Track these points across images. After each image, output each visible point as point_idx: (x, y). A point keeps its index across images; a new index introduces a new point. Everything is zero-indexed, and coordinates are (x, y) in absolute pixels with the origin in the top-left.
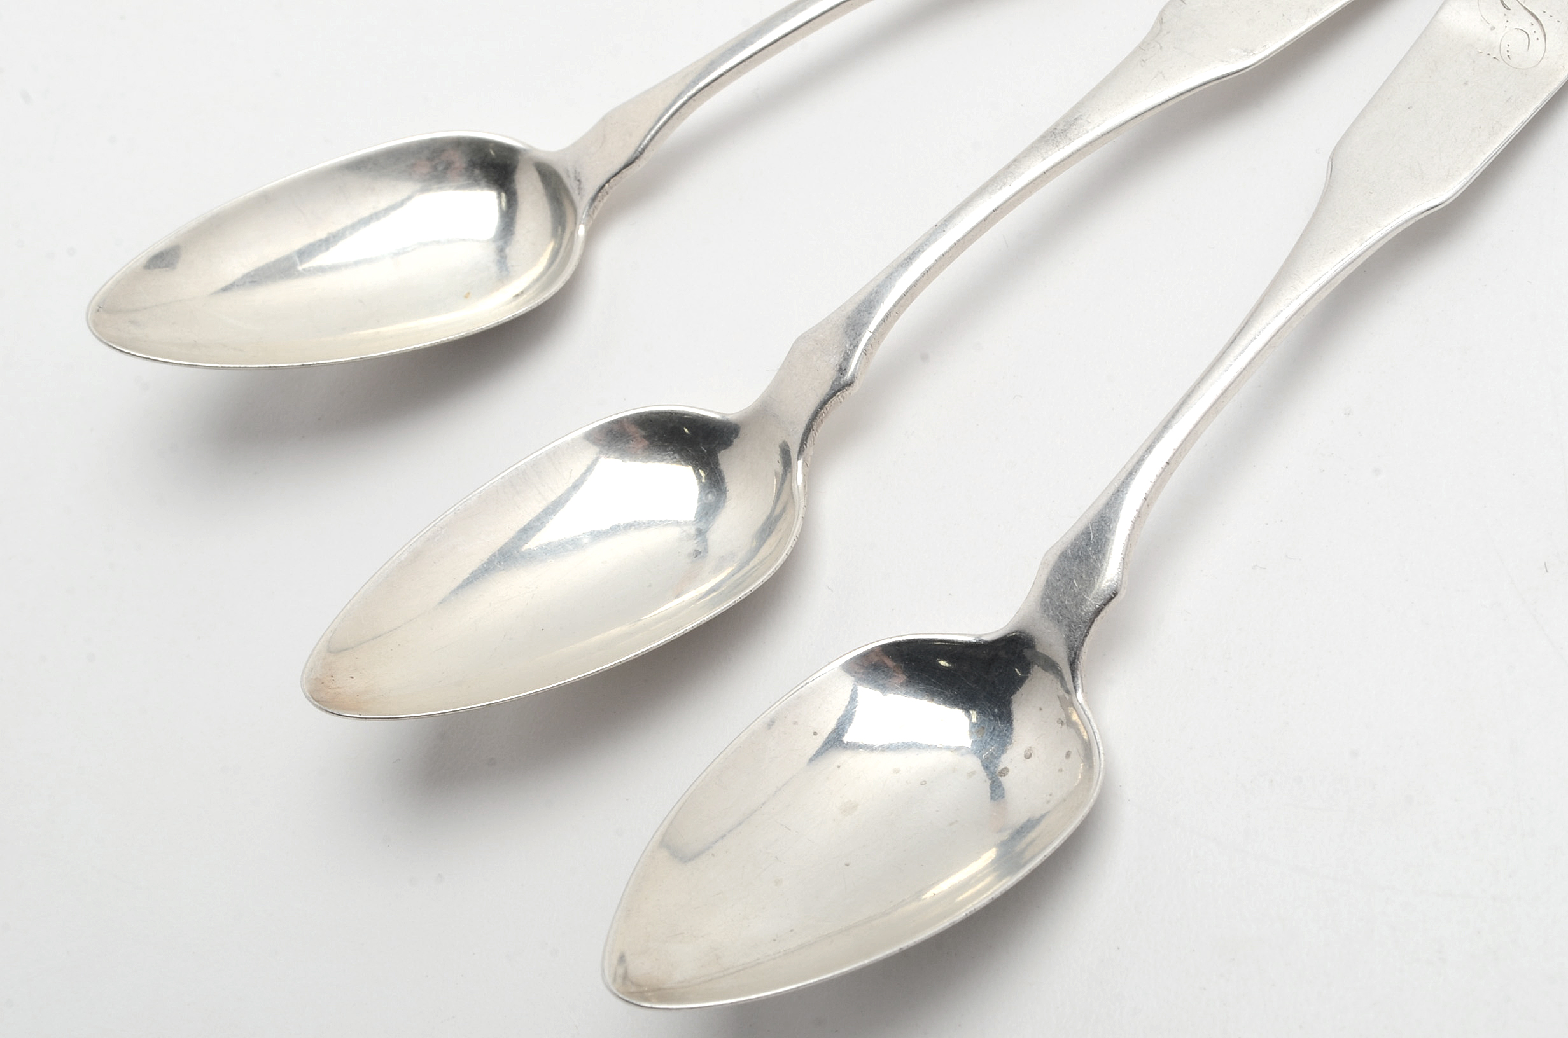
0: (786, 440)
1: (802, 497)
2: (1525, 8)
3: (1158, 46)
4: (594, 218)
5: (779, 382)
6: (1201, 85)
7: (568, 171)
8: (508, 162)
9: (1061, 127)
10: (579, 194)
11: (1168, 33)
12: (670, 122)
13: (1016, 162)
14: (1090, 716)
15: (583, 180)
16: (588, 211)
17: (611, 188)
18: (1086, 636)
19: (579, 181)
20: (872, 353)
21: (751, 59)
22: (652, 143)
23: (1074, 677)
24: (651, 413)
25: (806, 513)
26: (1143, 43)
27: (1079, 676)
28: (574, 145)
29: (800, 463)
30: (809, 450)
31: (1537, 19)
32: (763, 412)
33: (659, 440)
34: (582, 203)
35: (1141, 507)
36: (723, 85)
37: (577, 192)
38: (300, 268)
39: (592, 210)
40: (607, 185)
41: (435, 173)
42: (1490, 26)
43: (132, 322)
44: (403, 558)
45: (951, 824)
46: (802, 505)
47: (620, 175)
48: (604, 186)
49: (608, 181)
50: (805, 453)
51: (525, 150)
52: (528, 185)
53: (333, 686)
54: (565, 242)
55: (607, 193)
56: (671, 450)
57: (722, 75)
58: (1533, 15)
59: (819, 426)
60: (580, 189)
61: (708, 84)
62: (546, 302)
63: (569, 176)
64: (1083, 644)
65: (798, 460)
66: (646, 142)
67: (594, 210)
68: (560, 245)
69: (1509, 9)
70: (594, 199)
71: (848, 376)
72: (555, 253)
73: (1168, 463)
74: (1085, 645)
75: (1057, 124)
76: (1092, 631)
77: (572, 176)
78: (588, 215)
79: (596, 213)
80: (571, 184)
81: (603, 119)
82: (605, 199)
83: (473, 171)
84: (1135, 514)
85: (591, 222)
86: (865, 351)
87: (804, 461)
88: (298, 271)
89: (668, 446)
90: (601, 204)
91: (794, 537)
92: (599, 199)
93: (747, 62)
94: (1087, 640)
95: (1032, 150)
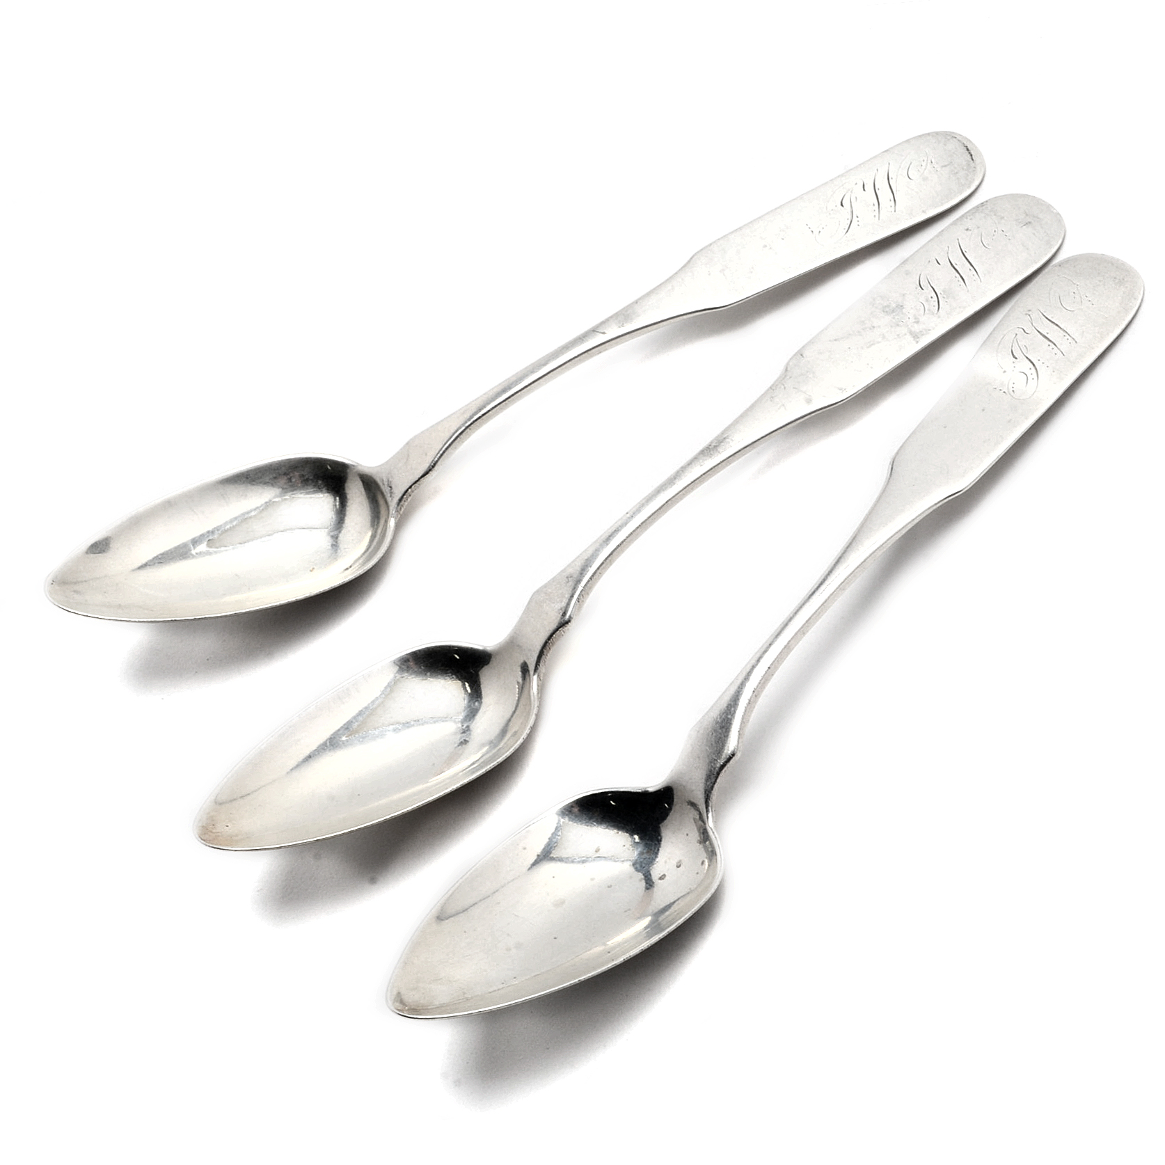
0: (527, 661)
1: (536, 700)
2: (1027, 358)
3: (783, 387)
4: (401, 512)
5: (522, 623)
6: (810, 414)
7: (383, 480)
8: (342, 475)
9: (714, 444)
10: (391, 496)
11: (791, 377)
12: (454, 444)
13: (683, 469)
14: (717, 836)
15: (393, 487)
16: (397, 508)
17: (413, 492)
18: (714, 784)
19: (391, 487)
20: (583, 601)
21: (510, 400)
22: (441, 460)
23: (707, 811)
24: (436, 647)
25: (539, 711)
26: (773, 385)
27: (710, 810)
28: (387, 462)
29: (535, 677)
30: (542, 668)
31: (1034, 365)
32: (512, 644)
33: (442, 666)
34: (393, 503)
35: (751, 697)
36: (491, 418)
37: (389, 495)
38: (193, 552)
39: (399, 507)
40: (410, 490)
41: (290, 484)
42: (1003, 370)
43: (76, 592)
44: (262, 747)
45: (626, 911)
46: (536, 706)
47: (418, 483)
48: (407, 490)
49: (410, 487)
50: (538, 671)
51: (353, 466)
52: (355, 492)
53: (214, 831)
54: (379, 531)
55: (410, 496)
56: (450, 673)
57: (489, 411)
58: (1032, 362)
59: (548, 652)
60: (391, 493)
61: (480, 418)
62: (365, 573)
63: (384, 484)
64: (712, 789)
65: (534, 675)
66: (436, 459)
67: (401, 509)
68: (376, 532)
69: (1016, 358)
70: (400, 500)
71: (567, 617)
72: (373, 537)
73: (769, 668)
74: (714, 789)
75: (712, 442)
76: (718, 781)
77: (386, 484)
78: (397, 511)
79: (403, 509)
80: (385, 489)
81: (407, 444)
82: (409, 500)
83: (317, 481)
84: (747, 701)
85: (399, 516)
86: (578, 600)
87: (538, 676)
88: (192, 555)
89: (448, 670)
90: (406, 503)
91: (529, 727)
92: (404, 500)
93: (507, 402)
94: (716, 786)
95: (695, 460)
